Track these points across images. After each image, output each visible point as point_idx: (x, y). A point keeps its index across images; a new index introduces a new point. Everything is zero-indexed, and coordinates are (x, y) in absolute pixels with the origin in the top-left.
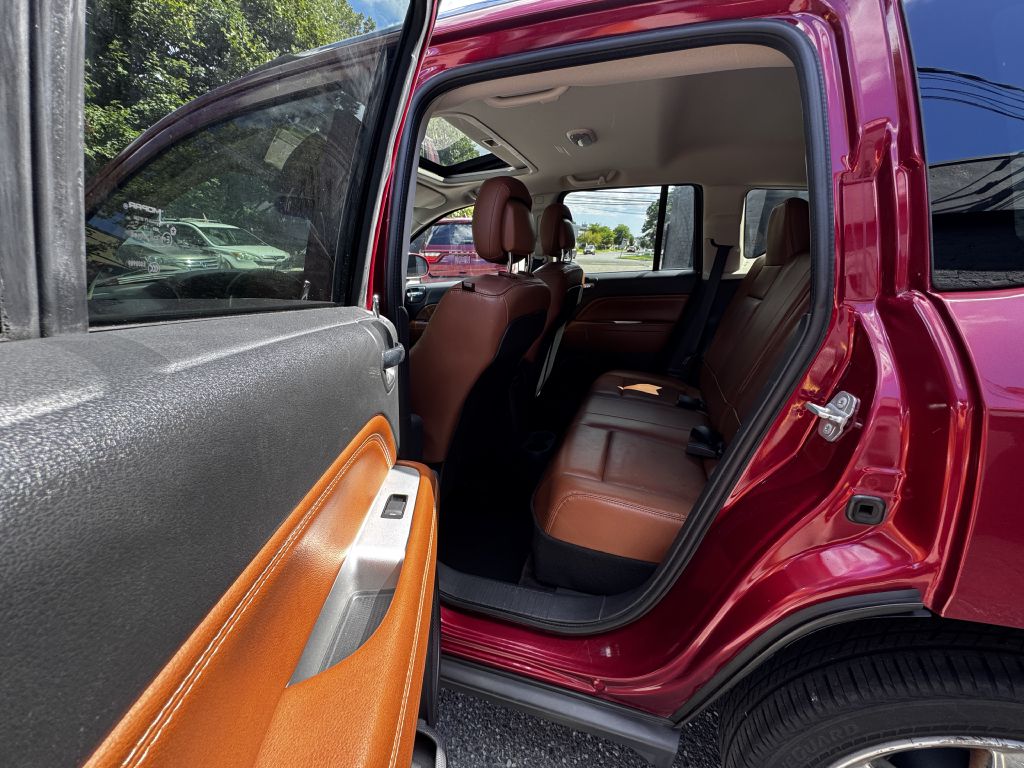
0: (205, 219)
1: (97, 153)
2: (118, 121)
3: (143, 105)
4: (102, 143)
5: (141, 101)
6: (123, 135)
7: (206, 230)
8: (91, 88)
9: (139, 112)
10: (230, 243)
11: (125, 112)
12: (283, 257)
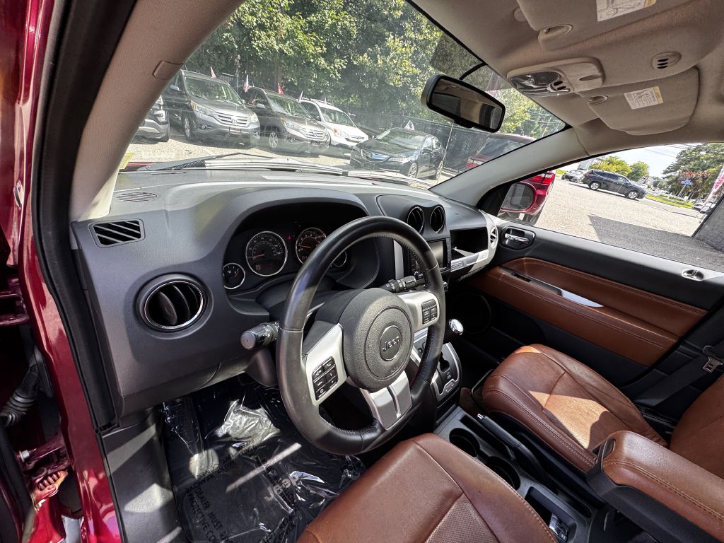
0: (325, 102)
1: (280, 48)
2: (296, 28)
3: (313, 18)
4: (284, 42)
5: (313, 15)
6: (297, 37)
7: (323, 109)
8: (289, 4)
9: (310, 23)
10: (335, 121)
11: (303, 22)
12: (363, 138)
